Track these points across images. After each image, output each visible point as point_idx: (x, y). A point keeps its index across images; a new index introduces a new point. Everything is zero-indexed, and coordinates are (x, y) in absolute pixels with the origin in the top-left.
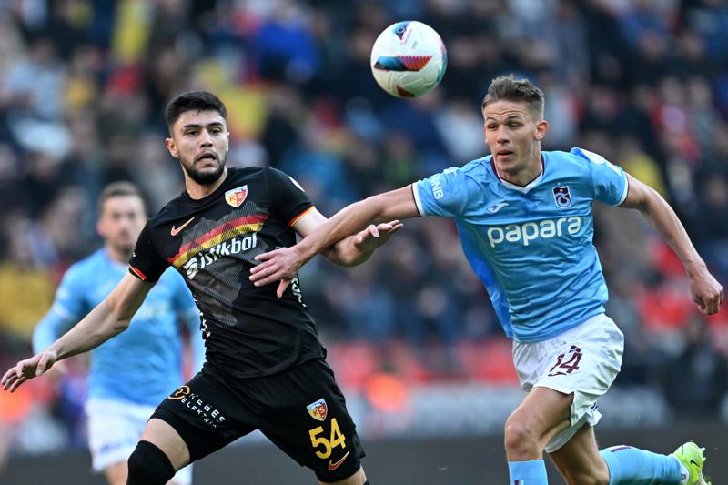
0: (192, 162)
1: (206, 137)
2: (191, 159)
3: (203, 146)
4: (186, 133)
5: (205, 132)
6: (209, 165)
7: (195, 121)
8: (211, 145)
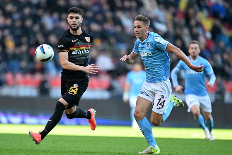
0: (71, 25)
1: (74, 20)
2: (71, 24)
3: (73, 22)
4: (70, 18)
5: (74, 18)
6: (74, 26)
7: (72, 16)
8: (75, 22)
